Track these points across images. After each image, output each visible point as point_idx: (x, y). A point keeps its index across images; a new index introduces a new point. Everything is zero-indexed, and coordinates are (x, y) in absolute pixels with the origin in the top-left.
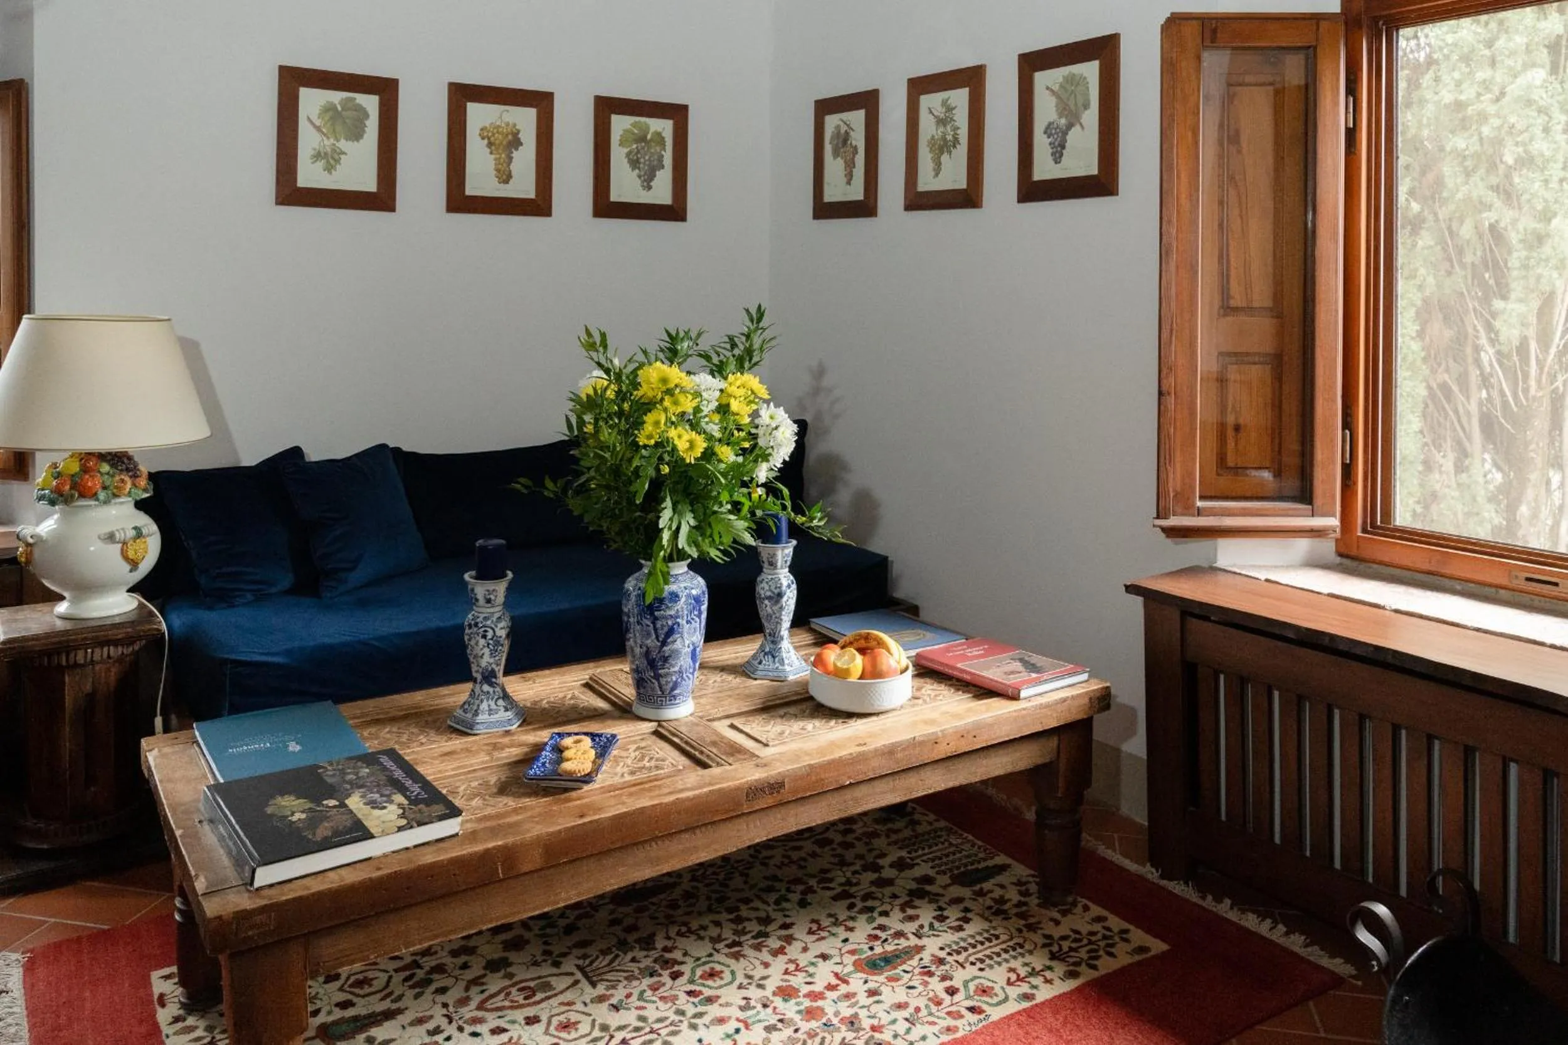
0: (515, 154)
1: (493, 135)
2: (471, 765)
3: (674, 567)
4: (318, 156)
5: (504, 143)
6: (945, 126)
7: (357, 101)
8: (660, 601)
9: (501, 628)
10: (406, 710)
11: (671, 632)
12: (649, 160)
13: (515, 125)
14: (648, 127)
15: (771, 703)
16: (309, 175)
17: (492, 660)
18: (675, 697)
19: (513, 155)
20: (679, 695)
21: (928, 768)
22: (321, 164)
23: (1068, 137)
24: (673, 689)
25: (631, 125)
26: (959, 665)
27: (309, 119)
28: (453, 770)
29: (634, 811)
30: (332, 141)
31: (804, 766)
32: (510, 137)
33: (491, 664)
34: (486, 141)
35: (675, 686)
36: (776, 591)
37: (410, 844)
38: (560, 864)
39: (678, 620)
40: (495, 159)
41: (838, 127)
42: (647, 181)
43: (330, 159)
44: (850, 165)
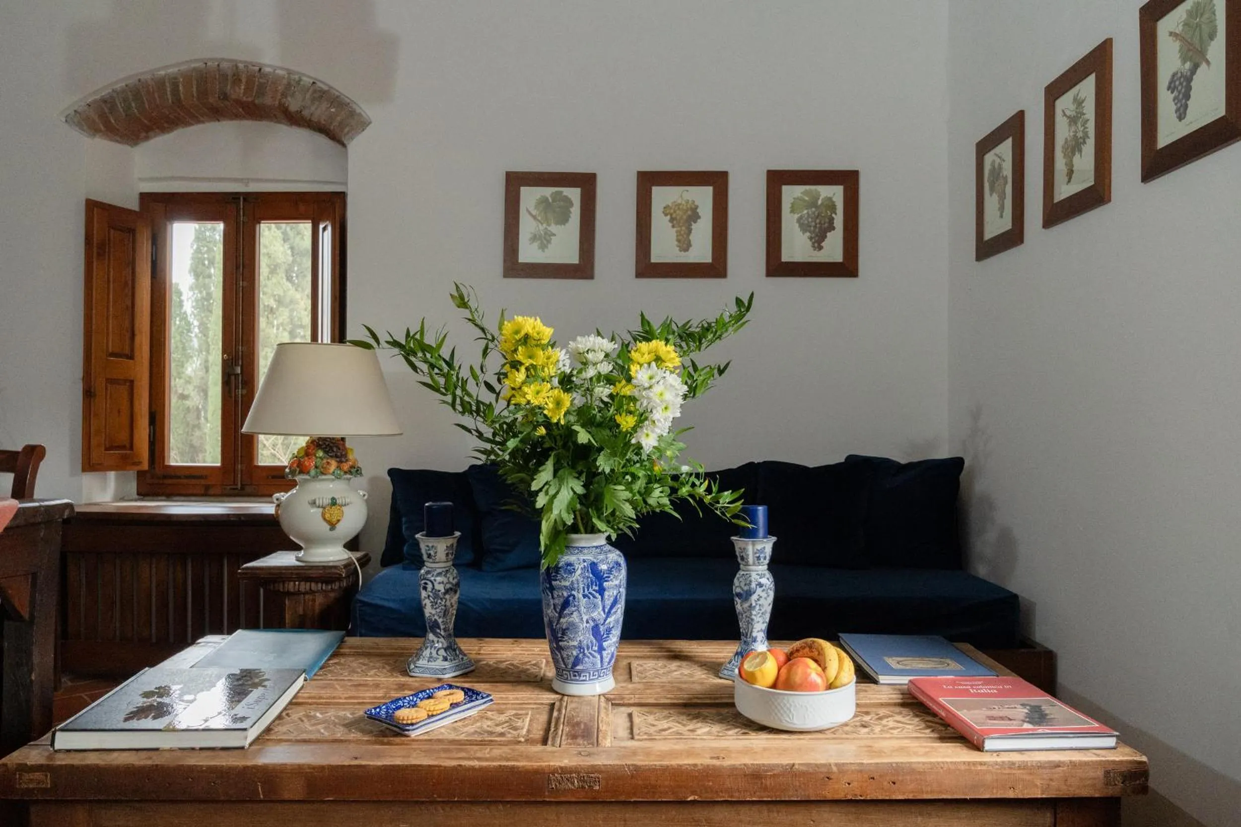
0: (694, 226)
1: (675, 212)
2: (364, 698)
3: (578, 540)
4: (534, 238)
5: (685, 217)
6: (1076, 123)
7: (565, 194)
8: (557, 569)
9: (440, 583)
10: (396, 649)
11: (566, 604)
12: (820, 223)
13: (694, 202)
14: (818, 195)
15: (699, 701)
16: (528, 253)
17: (434, 612)
18: (579, 673)
19: (693, 227)
20: (583, 671)
21: (825, 809)
22: (536, 245)
23: (1193, 84)
24: (575, 664)
25: (802, 193)
26: (941, 700)
27: (527, 210)
28: (346, 698)
29: (407, 766)
30: (545, 225)
31: (628, 766)
32: (689, 213)
33: (434, 615)
34: (669, 217)
35: (577, 661)
36: (746, 588)
37: (198, 745)
38: (324, 802)
39: (573, 592)
40: (677, 232)
41: (994, 161)
42: (818, 241)
43: (544, 240)
44: (1002, 197)
